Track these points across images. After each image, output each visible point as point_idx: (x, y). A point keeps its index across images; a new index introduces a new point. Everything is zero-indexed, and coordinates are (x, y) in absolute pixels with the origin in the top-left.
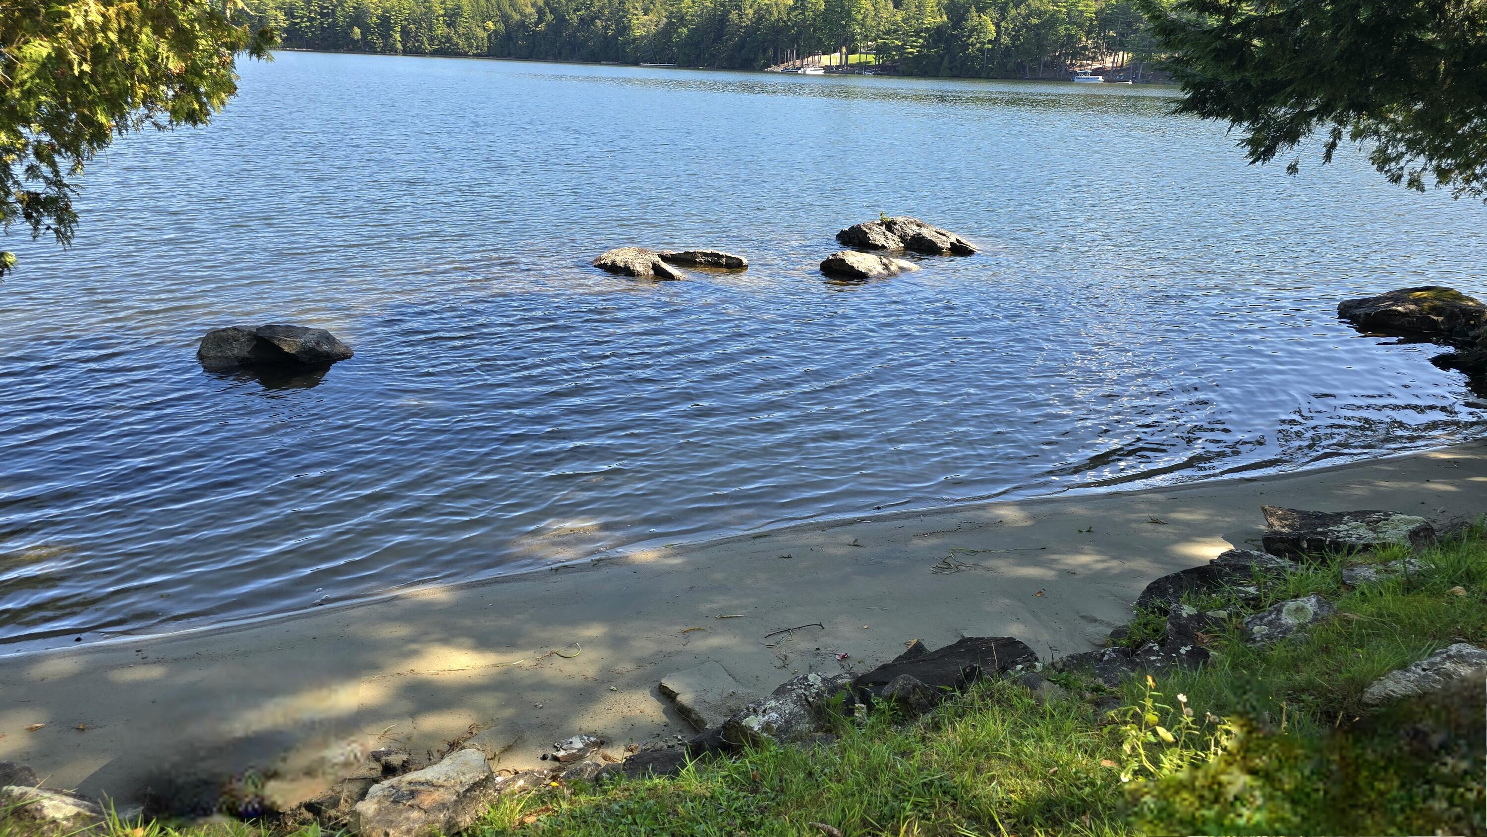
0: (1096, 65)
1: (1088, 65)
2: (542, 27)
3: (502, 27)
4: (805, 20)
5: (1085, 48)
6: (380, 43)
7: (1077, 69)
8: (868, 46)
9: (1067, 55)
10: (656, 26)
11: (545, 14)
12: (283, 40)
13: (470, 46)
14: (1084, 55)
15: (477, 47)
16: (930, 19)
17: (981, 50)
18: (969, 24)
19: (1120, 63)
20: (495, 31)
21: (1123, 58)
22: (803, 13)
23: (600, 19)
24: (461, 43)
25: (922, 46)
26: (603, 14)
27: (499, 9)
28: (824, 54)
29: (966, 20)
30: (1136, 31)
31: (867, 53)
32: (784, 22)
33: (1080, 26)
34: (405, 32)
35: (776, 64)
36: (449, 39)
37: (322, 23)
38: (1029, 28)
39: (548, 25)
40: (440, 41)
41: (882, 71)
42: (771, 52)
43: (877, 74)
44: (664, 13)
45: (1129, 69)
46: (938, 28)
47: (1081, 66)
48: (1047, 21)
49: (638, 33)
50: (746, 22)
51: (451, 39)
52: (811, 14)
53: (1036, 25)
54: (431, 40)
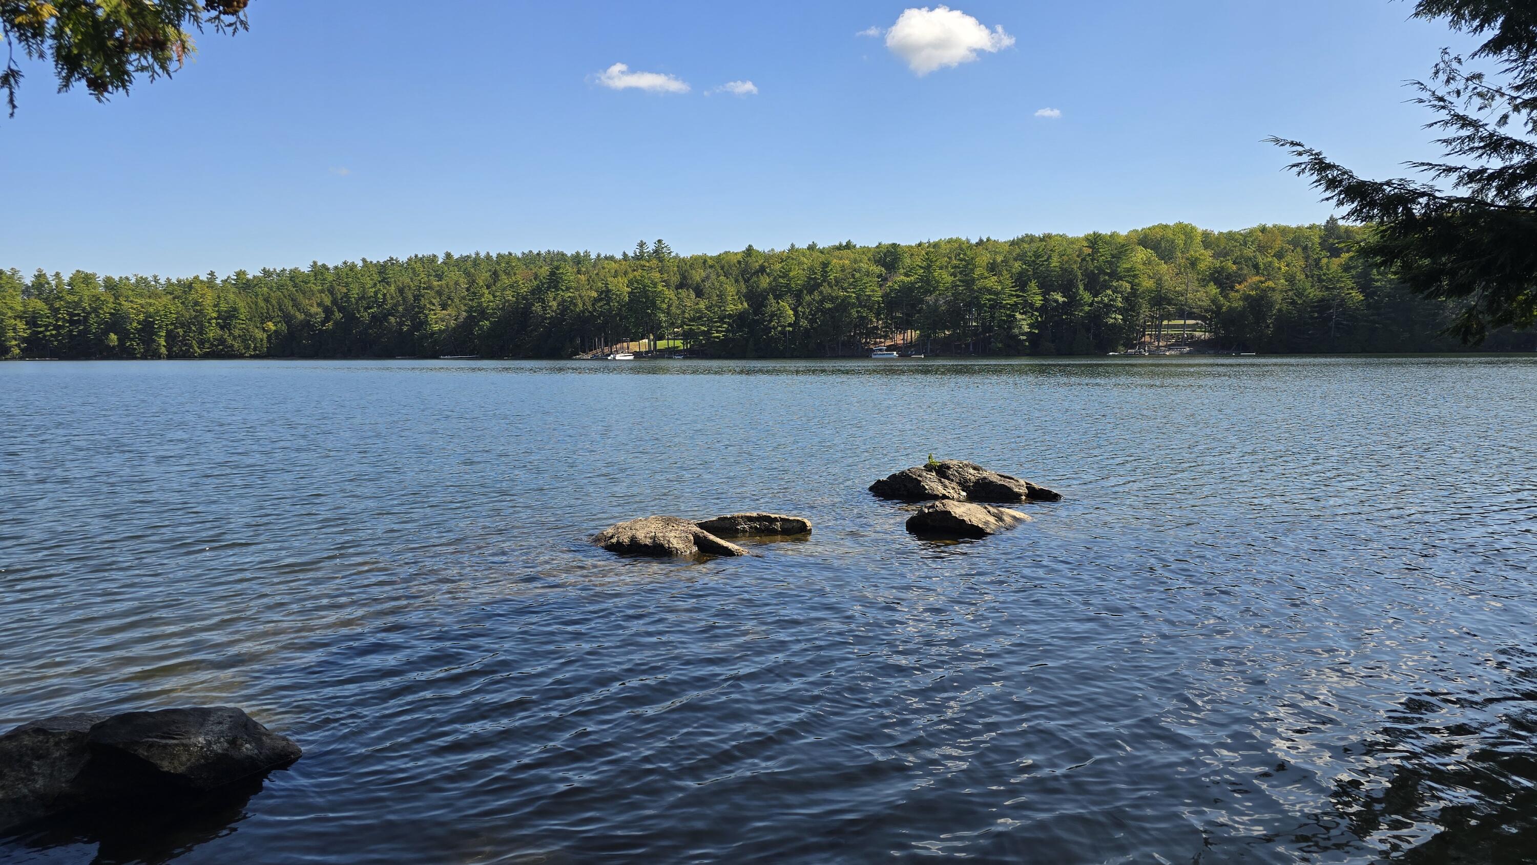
0: (889, 343)
1: (881, 342)
2: (330, 325)
3: (284, 327)
4: (610, 310)
5: (876, 328)
6: (141, 349)
7: (871, 347)
8: (674, 333)
9: (861, 334)
10: (455, 320)
11: (332, 313)
12: (22, 350)
13: (247, 348)
14: (876, 334)
15: (255, 349)
16: (732, 306)
17: (783, 333)
18: (769, 310)
19: (909, 340)
20: (275, 331)
21: (912, 335)
22: (608, 304)
23: (393, 316)
24: (236, 345)
25: (727, 331)
26: (397, 311)
27: (281, 310)
28: (632, 341)
29: (766, 306)
30: (919, 311)
31: (674, 339)
32: (589, 312)
33: (870, 309)
34: (170, 336)
35: (584, 352)
36: (222, 341)
37: (71, 331)
38: (824, 312)
39: (336, 323)
40: (212, 344)
41: (689, 354)
42: (578, 341)
43: (685, 358)
44: (463, 308)
45: (918, 344)
46: (740, 314)
47: (875, 343)
48: (840, 304)
49: (436, 328)
50: (550, 314)
51: (225, 340)
52: (616, 304)
53: (829, 309)
54: (201, 343)
